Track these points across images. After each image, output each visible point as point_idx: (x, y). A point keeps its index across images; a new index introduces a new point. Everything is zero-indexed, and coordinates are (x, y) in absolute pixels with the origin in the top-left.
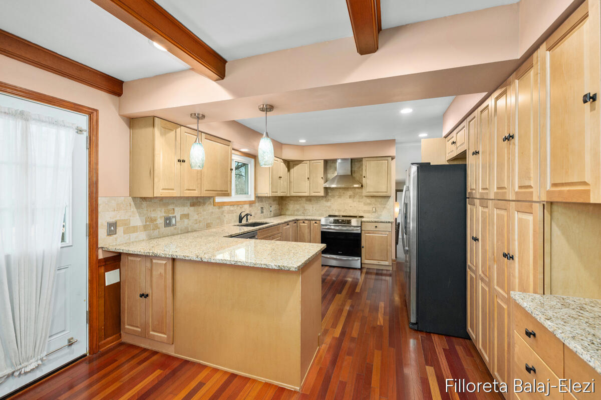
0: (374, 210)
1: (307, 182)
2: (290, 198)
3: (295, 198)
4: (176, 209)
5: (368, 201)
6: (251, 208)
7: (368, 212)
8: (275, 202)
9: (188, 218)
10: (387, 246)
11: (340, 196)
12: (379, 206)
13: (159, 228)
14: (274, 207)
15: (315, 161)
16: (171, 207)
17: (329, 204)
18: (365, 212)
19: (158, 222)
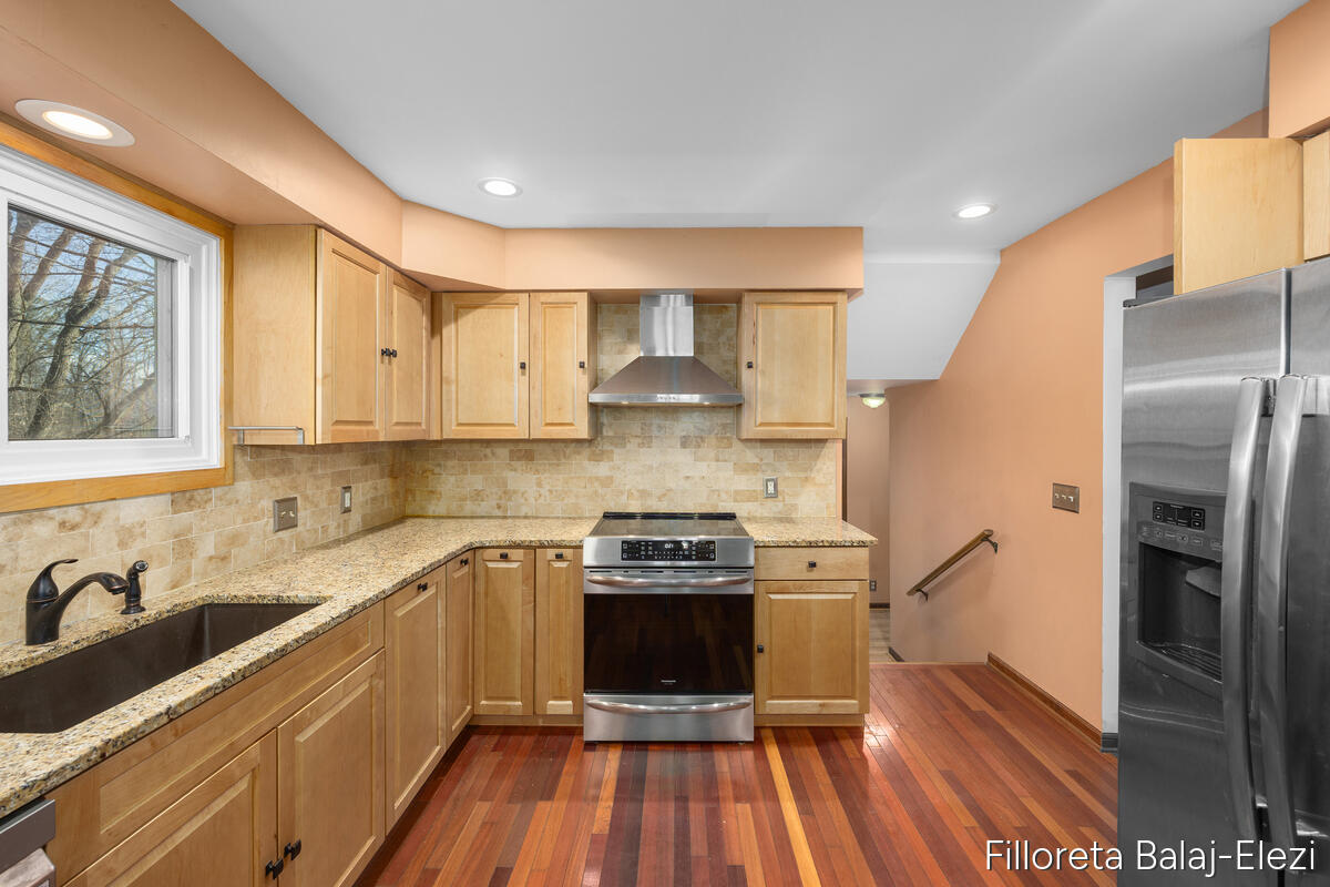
0: (771, 489)
1: (519, 383)
2: (444, 447)
3: (467, 447)
5: (750, 456)
7: (751, 497)
8: (368, 468)
10: (853, 639)
11: (646, 440)
12: (788, 474)
14: (367, 490)
15: (553, 297)
17: (603, 469)
18: (738, 496)
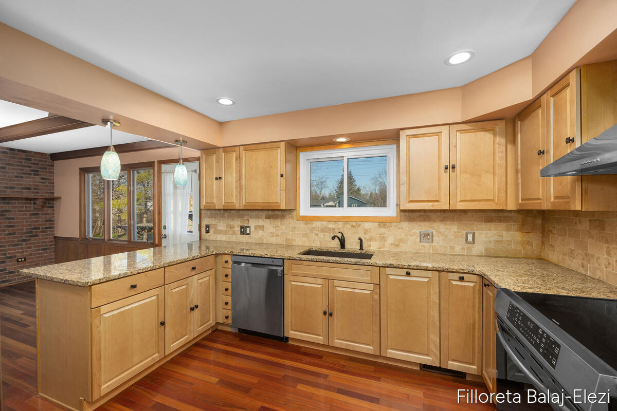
4: (251, 220)
6: (383, 230)
9: (263, 230)
13: (236, 234)
16: (246, 218)
19: (235, 229)
